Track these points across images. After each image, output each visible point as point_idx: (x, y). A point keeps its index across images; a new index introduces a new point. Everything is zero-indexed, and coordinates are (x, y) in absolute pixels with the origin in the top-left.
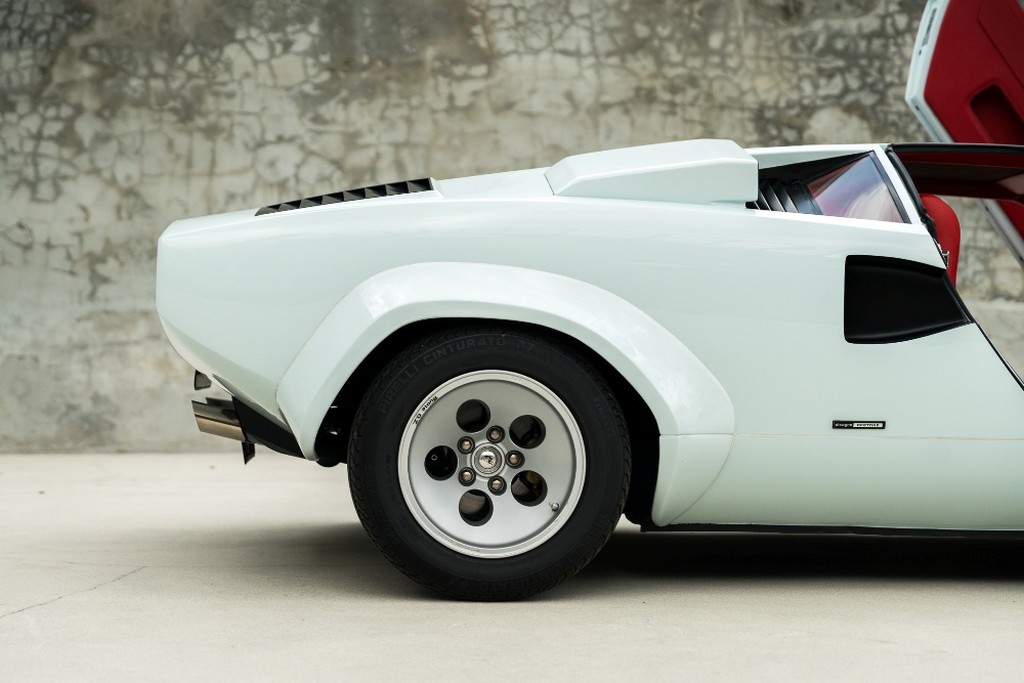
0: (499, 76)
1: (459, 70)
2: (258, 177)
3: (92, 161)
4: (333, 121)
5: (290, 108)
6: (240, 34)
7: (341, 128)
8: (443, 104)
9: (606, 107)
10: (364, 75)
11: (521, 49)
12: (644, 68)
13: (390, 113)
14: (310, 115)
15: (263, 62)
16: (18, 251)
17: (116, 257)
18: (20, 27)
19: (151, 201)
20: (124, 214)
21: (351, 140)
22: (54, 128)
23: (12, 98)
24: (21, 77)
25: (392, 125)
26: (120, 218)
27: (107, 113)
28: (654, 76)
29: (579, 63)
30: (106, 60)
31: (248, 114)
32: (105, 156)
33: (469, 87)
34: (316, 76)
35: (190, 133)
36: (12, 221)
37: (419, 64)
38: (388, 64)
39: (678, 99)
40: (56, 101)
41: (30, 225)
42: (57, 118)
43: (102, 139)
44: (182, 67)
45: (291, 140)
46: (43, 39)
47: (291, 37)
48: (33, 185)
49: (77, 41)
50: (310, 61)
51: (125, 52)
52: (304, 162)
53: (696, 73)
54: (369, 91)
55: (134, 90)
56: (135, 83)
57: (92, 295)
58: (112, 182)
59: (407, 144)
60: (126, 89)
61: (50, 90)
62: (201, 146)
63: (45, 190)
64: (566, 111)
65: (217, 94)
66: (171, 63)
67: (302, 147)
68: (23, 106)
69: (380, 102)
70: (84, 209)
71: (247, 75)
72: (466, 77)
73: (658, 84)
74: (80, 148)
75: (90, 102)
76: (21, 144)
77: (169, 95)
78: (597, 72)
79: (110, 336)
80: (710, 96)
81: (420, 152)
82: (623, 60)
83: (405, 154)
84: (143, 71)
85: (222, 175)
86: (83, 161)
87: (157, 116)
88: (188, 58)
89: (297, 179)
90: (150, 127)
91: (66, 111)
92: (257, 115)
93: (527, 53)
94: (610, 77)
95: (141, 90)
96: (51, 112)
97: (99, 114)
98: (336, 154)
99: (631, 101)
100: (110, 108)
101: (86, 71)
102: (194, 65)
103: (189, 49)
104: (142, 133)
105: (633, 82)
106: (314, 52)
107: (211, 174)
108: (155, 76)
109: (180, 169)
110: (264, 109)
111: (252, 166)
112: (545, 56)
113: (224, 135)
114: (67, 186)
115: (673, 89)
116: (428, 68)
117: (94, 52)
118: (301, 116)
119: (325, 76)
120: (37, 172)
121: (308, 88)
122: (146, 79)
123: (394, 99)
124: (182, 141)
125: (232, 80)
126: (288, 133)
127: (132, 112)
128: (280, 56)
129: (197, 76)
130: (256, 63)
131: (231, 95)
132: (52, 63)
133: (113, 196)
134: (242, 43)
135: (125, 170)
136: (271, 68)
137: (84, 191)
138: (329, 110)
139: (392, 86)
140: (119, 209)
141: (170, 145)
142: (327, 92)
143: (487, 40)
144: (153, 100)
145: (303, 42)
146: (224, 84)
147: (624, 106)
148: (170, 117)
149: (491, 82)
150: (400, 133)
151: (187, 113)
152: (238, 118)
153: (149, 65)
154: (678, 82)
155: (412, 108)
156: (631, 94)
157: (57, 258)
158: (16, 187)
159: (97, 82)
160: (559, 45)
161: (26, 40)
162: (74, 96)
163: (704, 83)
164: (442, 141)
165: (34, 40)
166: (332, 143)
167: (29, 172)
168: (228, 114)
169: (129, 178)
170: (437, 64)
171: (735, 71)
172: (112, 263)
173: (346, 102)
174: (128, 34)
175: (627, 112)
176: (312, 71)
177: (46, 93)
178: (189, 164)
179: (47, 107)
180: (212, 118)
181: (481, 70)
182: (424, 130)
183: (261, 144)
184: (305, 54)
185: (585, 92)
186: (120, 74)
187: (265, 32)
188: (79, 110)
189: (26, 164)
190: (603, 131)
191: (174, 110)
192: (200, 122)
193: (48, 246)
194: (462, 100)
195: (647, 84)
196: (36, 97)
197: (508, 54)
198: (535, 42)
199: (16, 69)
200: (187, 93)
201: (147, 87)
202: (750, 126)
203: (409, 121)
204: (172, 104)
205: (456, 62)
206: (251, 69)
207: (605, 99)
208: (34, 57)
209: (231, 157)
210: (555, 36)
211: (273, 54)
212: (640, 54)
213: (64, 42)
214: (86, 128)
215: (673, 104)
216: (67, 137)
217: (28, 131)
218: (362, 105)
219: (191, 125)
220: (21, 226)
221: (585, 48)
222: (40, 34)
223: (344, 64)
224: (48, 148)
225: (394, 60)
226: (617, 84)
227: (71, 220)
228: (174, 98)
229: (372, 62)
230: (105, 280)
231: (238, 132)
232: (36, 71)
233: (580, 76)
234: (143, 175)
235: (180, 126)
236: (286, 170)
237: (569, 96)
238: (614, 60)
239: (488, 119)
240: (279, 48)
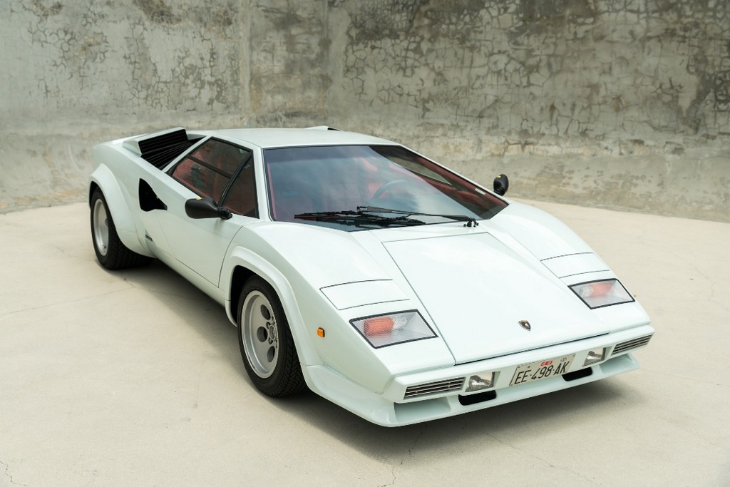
0: (599, 23)
1: (580, 20)
2: (489, 68)
3: (426, 60)
4: (523, 44)
5: (505, 38)
6: (487, 5)
7: (526, 47)
8: (571, 37)
9: (649, 38)
10: (538, 23)
11: (611, 10)
12: (671, 19)
13: (547, 41)
14: (512, 41)
15: (495, 17)
16: (398, 96)
17: (433, 101)
18: (402, 3)
19: (447, 78)
20: (437, 83)
21: (529, 53)
22: (413, 46)
23: (399, 33)
24: (402, 24)
25: (548, 46)
26: (435, 85)
27: (432, 40)
28: (676, 23)
29: (638, 17)
30: (433, 17)
31: (487, 40)
32: (431, 57)
33: (585, 28)
34: (517, 24)
35: (464, 49)
36: (396, 84)
37: (562, 17)
38: (548, 17)
39: (687, 34)
40: (414, 35)
41: (402, 86)
42: (414, 42)
43: (430, 51)
44: (462, 20)
45: (504, 52)
46: (411, 8)
47: (508, 6)
48: (404, 70)
49: (423, 9)
50: (515, 17)
51: (441, 13)
52: (509, 62)
53: (698, 21)
54: (539, 31)
55: (444, 30)
56: (444, 26)
57: (423, 116)
58: (433, 69)
59: (554, 55)
60: (440, 29)
61: (412, 30)
62: (468, 54)
63: (409, 72)
64: (629, 40)
65: (475, 32)
66: (458, 18)
67: (508, 56)
68: (402, 37)
69: (543, 35)
70: (422, 80)
71: (488, 23)
72: (583, 24)
73: (678, 26)
74: (422, 54)
75: (427, 35)
76: (401, 53)
77: (457, 32)
78: (647, 21)
79: (428, 133)
80: (705, 33)
81: (559, 59)
82: (661, 15)
83: (552, 60)
84: (447, 21)
85: (475, 67)
86: (423, 60)
87: (452, 41)
88: (465, 16)
89: (505, 71)
90: (448, 46)
91: (418, 39)
92: (491, 41)
93: (612, 12)
94: (653, 23)
95: (446, 30)
96: (412, 39)
97: (430, 40)
98: (522, 60)
99: (662, 35)
100: (434, 38)
101: (426, 21)
102: (467, 19)
103: (465, 12)
104: (445, 48)
105: (665, 26)
106: (517, 12)
107: (471, 67)
108: (452, 23)
109: (459, 64)
110: (494, 38)
111: (487, 64)
112: (622, 13)
113: (477, 50)
114: (417, 70)
115: (685, 29)
116: (566, 19)
117: (429, 13)
118: (509, 42)
119: (521, 23)
120: (406, 64)
121: (513, 29)
122: (448, 25)
123: (550, 34)
124: (460, 52)
125: (482, 26)
126: (503, 49)
127: (442, 39)
128: (502, 15)
129: (468, 24)
130: (492, 17)
131: (481, 32)
132: (414, 18)
133: (433, 75)
134: (487, 8)
135: (438, 64)
136: (498, 20)
137: (423, 72)
138: (522, 39)
139: (549, 28)
140: (435, 81)
141: (456, 54)
142: (521, 31)
143: (594, 6)
144: (450, 34)
145: (512, 8)
146: (479, 27)
147: (659, 38)
148: (456, 42)
149: (594, 26)
150: (551, 51)
151: (463, 40)
152: (483, 42)
153: (450, 20)
154: (688, 25)
155: (557, 38)
156: (664, 31)
157: (411, 99)
158: (398, 70)
159: (430, 26)
160: (629, 7)
161: (404, 9)
162: (421, 32)
163: (702, 26)
164: (569, 54)
165: (408, 8)
166: (521, 54)
167: (403, 64)
168: (479, 41)
169: (439, 67)
170: (571, 18)
171: (720, 20)
172: (431, 103)
173: (528, 36)
174: (442, 5)
175: (660, 41)
176: (515, 21)
177: (411, 31)
178: (462, 63)
179: (411, 37)
180: (473, 42)
181: (591, 20)
182: (562, 49)
183: (492, 54)
184: (513, 13)
185: (640, 31)
186: (439, 23)
187: (497, 3)
188: (422, 38)
189: (402, 61)
190: (646, 50)
191: (458, 39)
192: (468, 44)
193: (408, 95)
194: (580, 35)
195: (672, 27)
196: (408, 33)
197: (604, 12)
198: (617, 6)
199: (400, 21)
200: (463, 31)
201: (448, 29)
202: (725, 48)
203: (555, 44)
204: (457, 36)
205: (579, 16)
206: (490, 21)
207: (649, 34)
208: (407, 16)
209: (479, 60)
210: (627, 3)
211: (499, 14)
212: (670, 12)
213: (418, 9)
214: (425, 46)
215: (684, 37)
216: (417, 50)
217: (403, 47)
218: (535, 37)
219: (464, 45)
220: (399, 86)
221: (642, 9)
222: (410, 6)
223: (529, 17)
224: (411, 54)
225: (551, 16)
226: (656, 26)
227: (417, 85)
228: (459, 34)
229: (541, 17)
230: (428, 110)
231: (482, 48)
232: (408, 21)
233: (638, 23)
234: (445, 67)
235: (460, 45)
236: (501, 66)
237: (632, 33)
238: (656, 15)
239: (592, 44)
240: (502, 11)
